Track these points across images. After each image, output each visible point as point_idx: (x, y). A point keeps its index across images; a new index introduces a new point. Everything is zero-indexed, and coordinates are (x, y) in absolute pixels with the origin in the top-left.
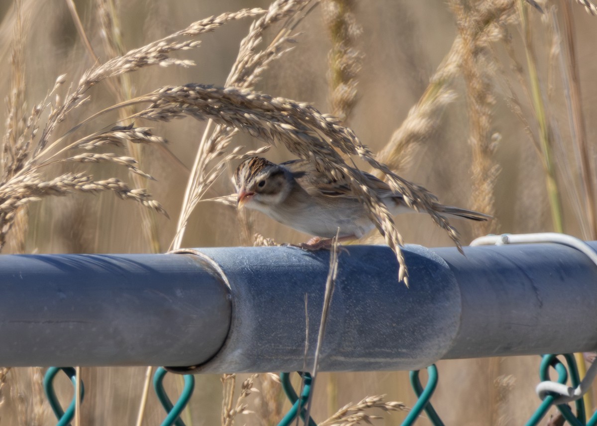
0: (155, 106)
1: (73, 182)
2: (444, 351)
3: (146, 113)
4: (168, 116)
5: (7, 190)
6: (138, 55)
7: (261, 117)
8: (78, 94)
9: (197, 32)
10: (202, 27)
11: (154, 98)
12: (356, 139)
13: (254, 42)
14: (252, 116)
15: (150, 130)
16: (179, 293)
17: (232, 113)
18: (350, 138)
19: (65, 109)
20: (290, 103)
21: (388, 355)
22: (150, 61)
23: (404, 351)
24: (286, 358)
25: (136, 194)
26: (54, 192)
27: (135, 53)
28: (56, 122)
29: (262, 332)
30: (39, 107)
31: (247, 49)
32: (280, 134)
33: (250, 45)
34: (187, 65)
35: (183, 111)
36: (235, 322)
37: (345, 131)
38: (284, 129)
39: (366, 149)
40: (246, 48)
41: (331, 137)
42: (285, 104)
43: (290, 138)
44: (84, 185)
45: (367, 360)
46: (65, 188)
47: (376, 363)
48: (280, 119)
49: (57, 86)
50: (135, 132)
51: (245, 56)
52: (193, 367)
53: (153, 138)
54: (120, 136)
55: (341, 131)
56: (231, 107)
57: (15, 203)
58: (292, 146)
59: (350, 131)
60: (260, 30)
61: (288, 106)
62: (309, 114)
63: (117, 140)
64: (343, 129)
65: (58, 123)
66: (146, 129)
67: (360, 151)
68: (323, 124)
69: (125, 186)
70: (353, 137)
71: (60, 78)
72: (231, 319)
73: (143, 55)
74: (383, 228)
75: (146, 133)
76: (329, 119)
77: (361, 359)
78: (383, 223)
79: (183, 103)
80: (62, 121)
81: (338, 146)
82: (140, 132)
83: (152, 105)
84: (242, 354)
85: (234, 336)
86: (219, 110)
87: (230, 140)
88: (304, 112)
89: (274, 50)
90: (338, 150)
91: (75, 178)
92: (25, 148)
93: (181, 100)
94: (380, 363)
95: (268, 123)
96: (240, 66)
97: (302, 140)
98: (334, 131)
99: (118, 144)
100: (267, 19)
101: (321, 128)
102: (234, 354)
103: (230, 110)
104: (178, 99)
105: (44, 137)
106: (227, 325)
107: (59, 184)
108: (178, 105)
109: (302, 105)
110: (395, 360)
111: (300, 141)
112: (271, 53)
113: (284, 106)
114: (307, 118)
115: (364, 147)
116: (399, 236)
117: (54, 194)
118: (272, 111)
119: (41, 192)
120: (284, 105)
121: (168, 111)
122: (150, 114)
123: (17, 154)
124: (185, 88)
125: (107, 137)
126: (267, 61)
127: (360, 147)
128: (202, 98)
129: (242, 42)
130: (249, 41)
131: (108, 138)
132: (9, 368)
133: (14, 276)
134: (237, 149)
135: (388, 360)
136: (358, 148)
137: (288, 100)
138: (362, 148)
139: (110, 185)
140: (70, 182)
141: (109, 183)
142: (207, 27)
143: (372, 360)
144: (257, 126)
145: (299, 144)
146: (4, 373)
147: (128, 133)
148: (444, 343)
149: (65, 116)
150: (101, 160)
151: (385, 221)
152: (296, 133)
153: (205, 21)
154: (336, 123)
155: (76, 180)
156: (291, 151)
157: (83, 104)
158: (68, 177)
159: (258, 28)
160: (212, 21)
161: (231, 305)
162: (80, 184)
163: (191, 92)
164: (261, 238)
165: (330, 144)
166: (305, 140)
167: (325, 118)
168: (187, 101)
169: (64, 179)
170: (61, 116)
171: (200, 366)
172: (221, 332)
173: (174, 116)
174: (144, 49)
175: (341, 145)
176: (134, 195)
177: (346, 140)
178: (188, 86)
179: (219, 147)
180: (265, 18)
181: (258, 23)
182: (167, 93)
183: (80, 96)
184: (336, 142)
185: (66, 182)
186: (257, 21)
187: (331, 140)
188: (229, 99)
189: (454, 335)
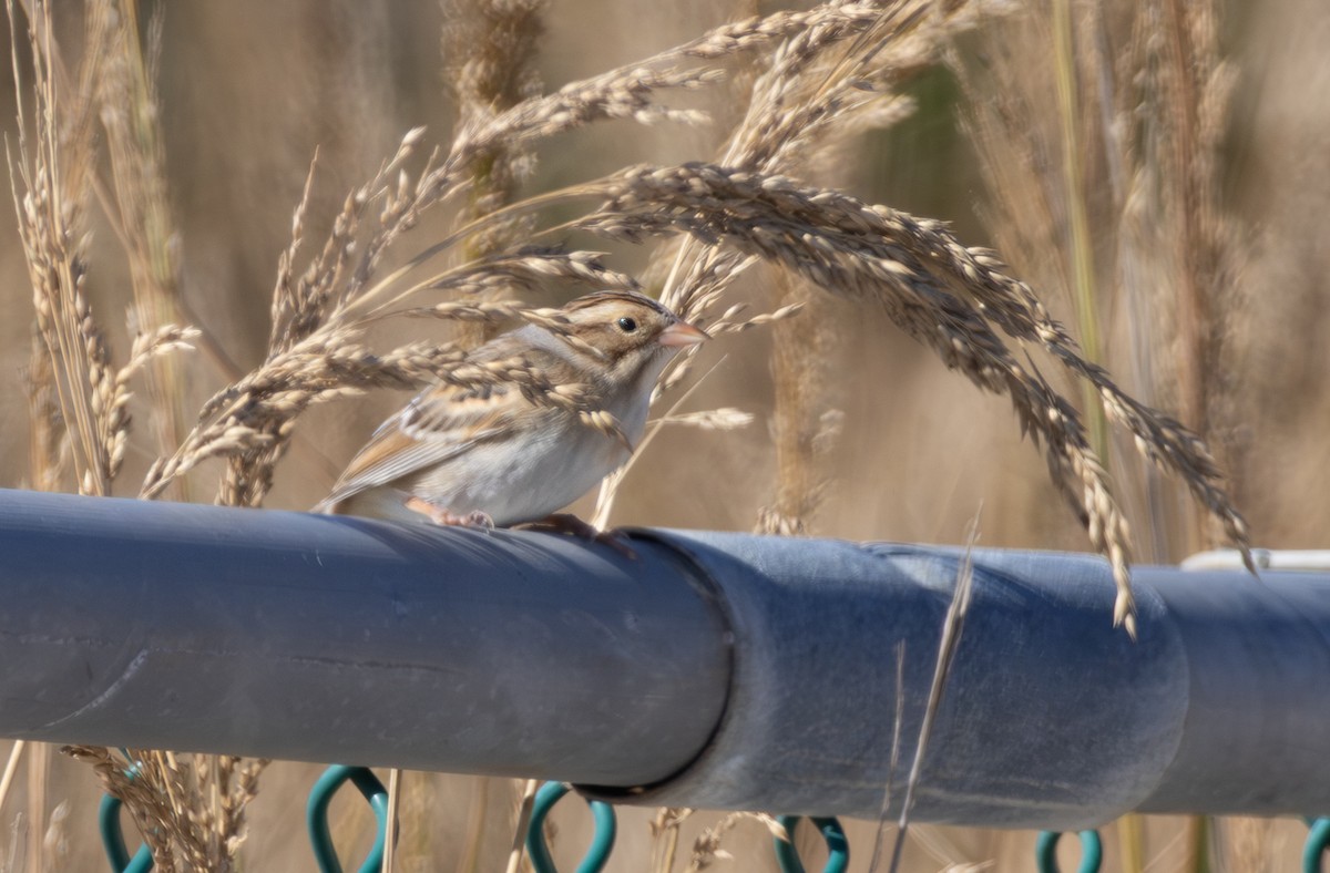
0: (616, 207)
1: (434, 362)
2: (1144, 794)
3: (594, 221)
4: (639, 230)
5: (289, 365)
6: (586, 96)
7: (838, 245)
8: (448, 172)
9: (718, 49)
10: (730, 40)
11: (613, 189)
12: (1039, 305)
13: (782, 85)
14: (821, 240)
15: (600, 257)
16: (630, 621)
17: (777, 231)
18: (1025, 303)
19: (417, 202)
20: (901, 219)
21: (1032, 793)
22: (613, 108)
23: (1066, 786)
24: (829, 783)
25: (565, 396)
26: (391, 379)
27: (579, 91)
28: (396, 229)
29: (788, 721)
30: (361, 196)
31: (768, 100)
32: (877, 281)
33: (774, 92)
34: (695, 122)
35: (673, 222)
36: (739, 695)
37: (1016, 287)
38: (887, 272)
39: (1058, 329)
40: (766, 97)
41: (982, 299)
42: (889, 220)
43: (899, 294)
44: (454, 369)
45: (987, 800)
46: (414, 373)
47: (1003, 808)
48: (881, 252)
49: (403, 152)
50: (569, 260)
51: (763, 113)
52: (638, 790)
53: (608, 276)
54: (538, 268)
55: (1005, 287)
56: (775, 219)
57: (308, 398)
58: (899, 310)
59: (1026, 287)
60: (797, 59)
61: (897, 226)
62: (938, 246)
63: (530, 277)
64: (1010, 282)
65: (401, 231)
66: (594, 255)
67: (1045, 333)
68: (968, 270)
69: (544, 377)
70: (1033, 302)
71: (411, 136)
72: (730, 689)
73: (598, 94)
74: (1088, 504)
75: (594, 265)
76: (981, 259)
77: (976, 798)
78: (1088, 493)
79: (673, 204)
80: (408, 228)
81: (996, 320)
82: (580, 261)
83: (607, 203)
84: (745, 768)
85: (733, 725)
86: (750, 224)
87: (718, 295)
88: (928, 241)
89: (823, 104)
90: (996, 328)
91: (437, 353)
92: (324, 282)
93: (670, 197)
94: (1014, 808)
95: (852, 258)
96: (752, 135)
97: (925, 298)
98: (990, 285)
99: (531, 285)
100: (813, 38)
101: (962, 276)
102: (728, 766)
103: (773, 224)
104: (665, 195)
105: (367, 260)
106: (720, 700)
107: (403, 363)
108: (663, 207)
109: (925, 224)
110: (1043, 805)
111: (921, 301)
112: (819, 111)
113: (889, 224)
114: (933, 254)
115: (1054, 326)
116: (1124, 524)
117: (392, 385)
118: (862, 233)
119: (364, 379)
120: (887, 222)
121: (642, 220)
122: (602, 224)
123: (306, 294)
124: (682, 172)
125: (507, 267)
126: (808, 128)
127: (1046, 324)
128: (715, 195)
129: (758, 85)
130: (772, 82)
131: (511, 271)
132: (264, 763)
133: (305, 557)
134: (731, 311)
135: (1030, 803)
136: (1042, 326)
137: (897, 213)
138: (1050, 327)
139: (512, 373)
140: (427, 361)
141: (509, 369)
142: (743, 41)
143: (999, 801)
144: (828, 264)
145: (915, 307)
146: (254, 774)
147: (553, 261)
148: (1144, 775)
149: (416, 217)
150: (493, 317)
151: (1093, 488)
152: (911, 281)
153: (740, 27)
154: (997, 269)
155: (439, 357)
156: (897, 323)
157: (458, 193)
158: (421, 350)
159: (792, 55)
160: (753, 29)
161: (731, 660)
162: (448, 366)
163: (694, 182)
164: (776, 518)
165: (981, 313)
166: (931, 300)
167: (972, 256)
168: (685, 200)
169: (412, 354)
170: (408, 218)
171: (652, 789)
172: (705, 715)
173: (653, 231)
174: (600, 82)
175: (1004, 318)
176: (561, 398)
177: (1015, 307)
178: (688, 166)
179: (697, 308)
180: (810, 34)
181: (794, 44)
182: (642, 180)
183: (452, 176)
184: (993, 310)
185: (417, 359)
186: (790, 39)
187: (982, 305)
188: (771, 201)
189: (1169, 759)
